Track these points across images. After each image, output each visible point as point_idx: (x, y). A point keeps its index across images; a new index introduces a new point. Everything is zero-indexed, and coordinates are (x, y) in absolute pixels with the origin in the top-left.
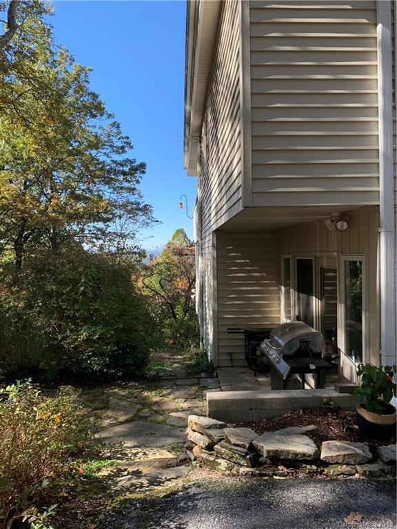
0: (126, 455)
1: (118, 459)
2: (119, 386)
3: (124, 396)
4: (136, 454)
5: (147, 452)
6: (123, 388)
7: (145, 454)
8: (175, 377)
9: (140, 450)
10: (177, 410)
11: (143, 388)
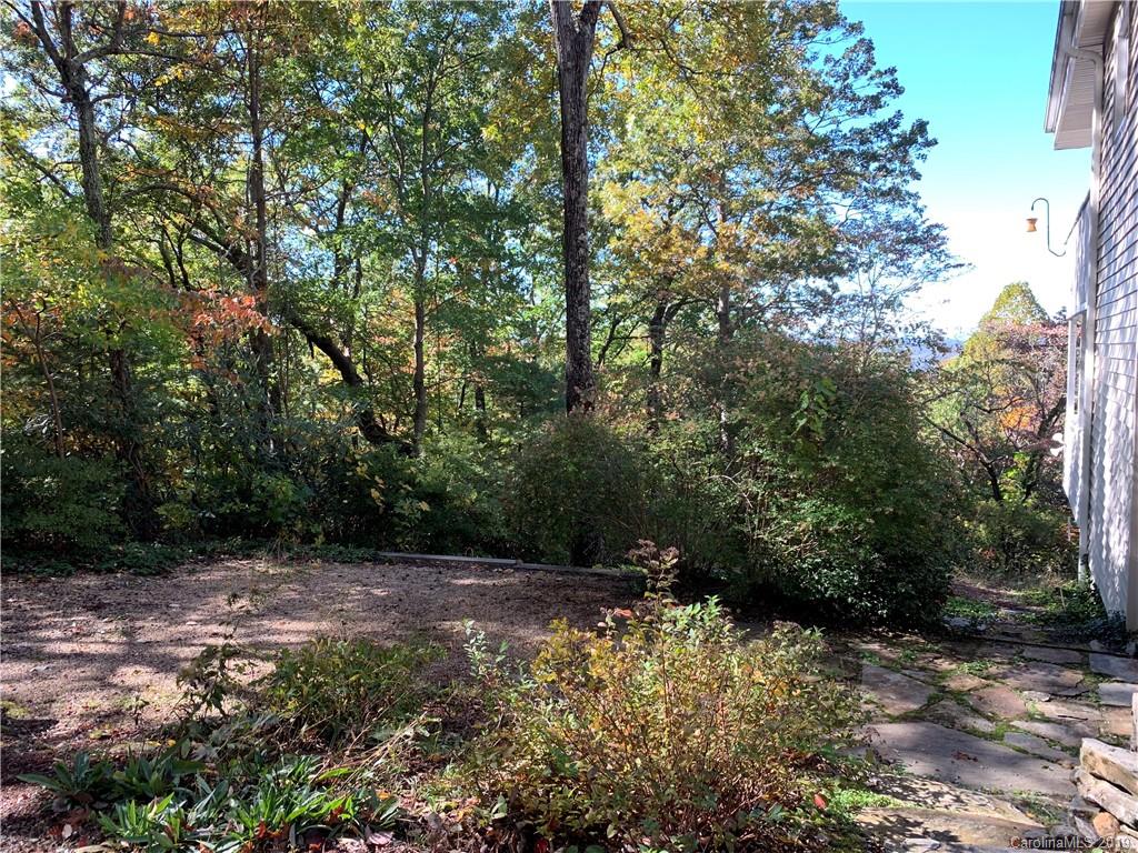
0: (914, 791)
1: (895, 795)
2: (880, 638)
3: (893, 660)
4: (937, 795)
5: (963, 797)
6: (890, 643)
7: (958, 800)
8: (1015, 640)
9: (945, 789)
10: (1031, 717)
11: (937, 652)
